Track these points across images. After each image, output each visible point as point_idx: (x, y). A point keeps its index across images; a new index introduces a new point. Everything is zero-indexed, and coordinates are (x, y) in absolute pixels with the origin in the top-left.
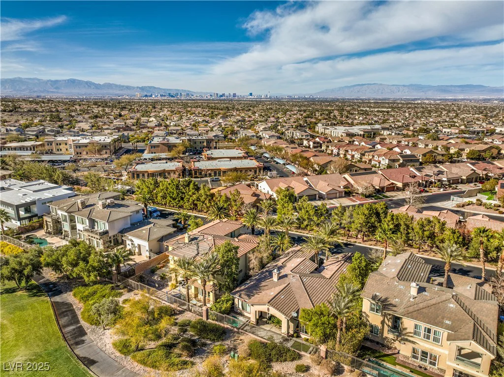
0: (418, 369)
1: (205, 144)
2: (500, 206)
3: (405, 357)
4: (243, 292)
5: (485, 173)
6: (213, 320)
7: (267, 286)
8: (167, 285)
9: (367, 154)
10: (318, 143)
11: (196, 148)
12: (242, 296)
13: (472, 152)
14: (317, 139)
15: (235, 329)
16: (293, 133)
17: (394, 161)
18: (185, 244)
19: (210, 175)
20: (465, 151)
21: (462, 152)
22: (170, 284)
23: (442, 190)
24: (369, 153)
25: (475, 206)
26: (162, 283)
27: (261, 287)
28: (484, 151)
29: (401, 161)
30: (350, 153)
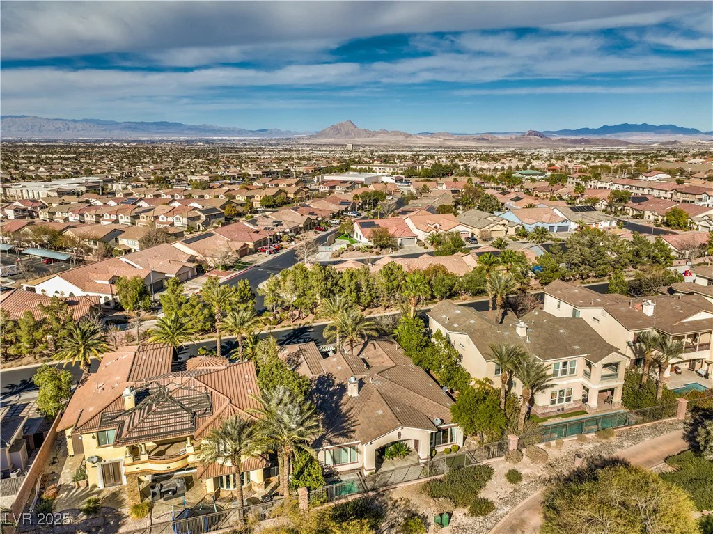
0: (559, 413)
2: (372, 247)
3: (545, 407)
4: (329, 436)
5: (314, 217)
7: (352, 408)
8: (119, 518)
9: (143, 215)
10: (24, 210)
12: (334, 440)
13: (266, 198)
14: (17, 204)
15: (371, 493)
17: (194, 219)
20: (255, 198)
21: (252, 200)
22: (126, 510)
23: (293, 243)
24: (147, 214)
25: (350, 253)
26: (99, 521)
27: (346, 413)
28: (274, 196)
29: (204, 219)
30: (108, 218)
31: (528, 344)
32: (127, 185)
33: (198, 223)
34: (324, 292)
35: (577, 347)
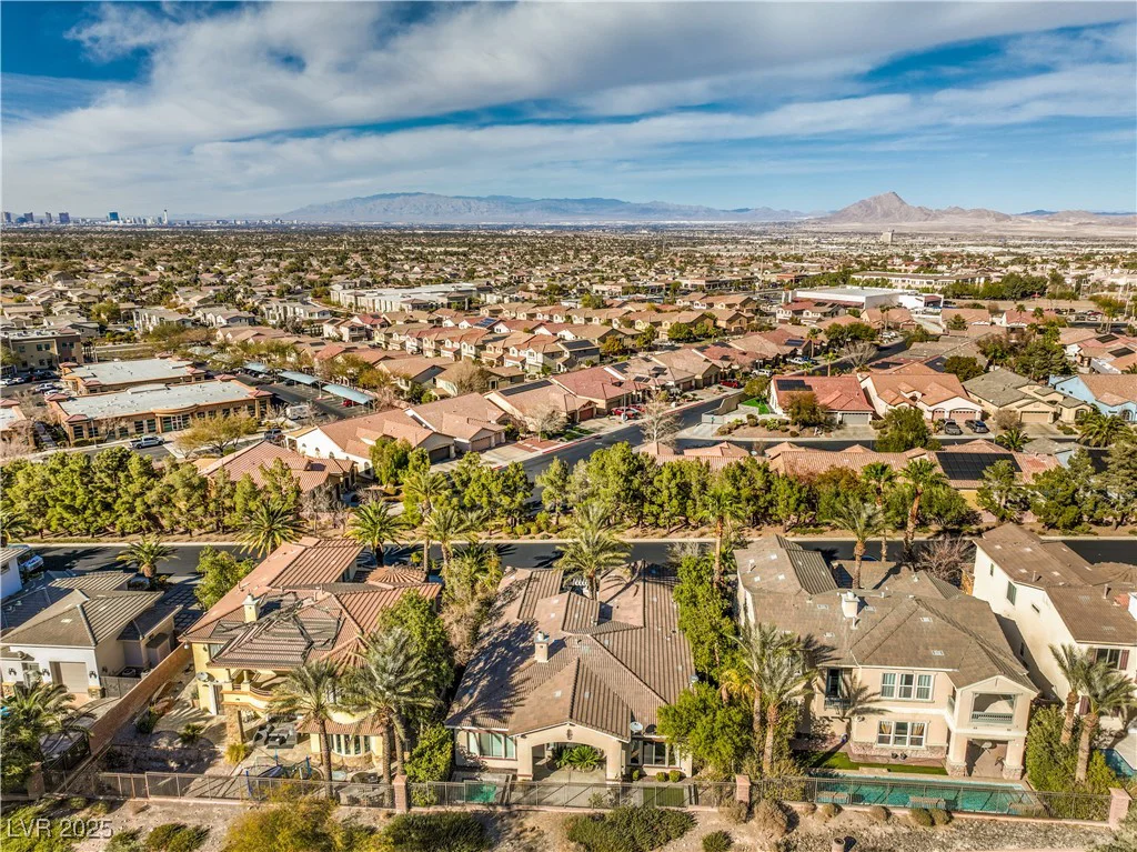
0: (893, 761)
1: (54, 351)
2: (787, 423)
3: (865, 746)
4: (477, 712)
5: (726, 364)
6: (427, 804)
7: (528, 679)
8: (214, 755)
9: (489, 345)
10: (361, 329)
11: (25, 364)
12: (480, 720)
13: (677, 328)
14: (356, 320)
15: (500, 809)
16: (285, 308)
17: (553, 355)
18: (249, 627)
19: (124, 433)
20: (663, 327)
21: (657, 329)
22: (222, 749)
23: (673, 404)
24: (495, 344)
26: (192, 754)
27: (517, 684)
28: (694, 324)
29: (567, 356)
30: (450, 346)
31: (851, 631)
32: (504, 297)
33: (559, 361)
34: (623, 494)
35: (938, 653)
